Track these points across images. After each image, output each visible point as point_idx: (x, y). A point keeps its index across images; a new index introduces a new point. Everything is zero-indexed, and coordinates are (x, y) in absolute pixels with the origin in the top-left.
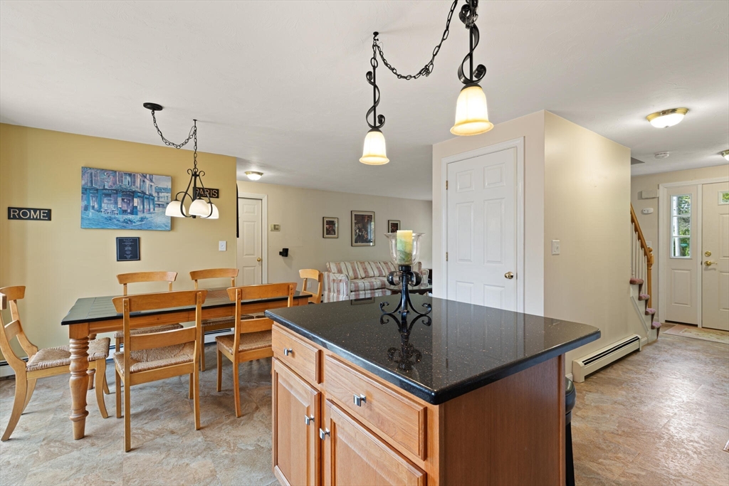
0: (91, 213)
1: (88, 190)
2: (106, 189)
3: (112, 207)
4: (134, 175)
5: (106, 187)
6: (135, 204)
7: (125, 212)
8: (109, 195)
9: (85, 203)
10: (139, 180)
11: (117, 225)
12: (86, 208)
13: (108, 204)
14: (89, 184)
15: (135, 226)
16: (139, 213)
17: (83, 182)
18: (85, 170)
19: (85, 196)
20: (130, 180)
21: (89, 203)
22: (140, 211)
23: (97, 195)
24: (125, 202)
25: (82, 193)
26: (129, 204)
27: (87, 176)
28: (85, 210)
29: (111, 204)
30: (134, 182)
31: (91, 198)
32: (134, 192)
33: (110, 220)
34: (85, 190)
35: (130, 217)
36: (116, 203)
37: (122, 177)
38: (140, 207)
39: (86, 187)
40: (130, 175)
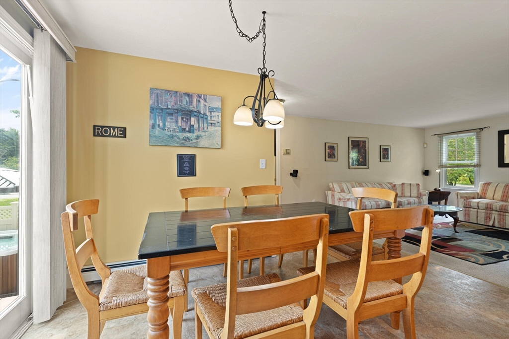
0: (157, 131)
1: (155, 110)
2: (169, 109)
3: (174, 125)
4: (192, 95)
5: (169, 107)
6: (192, 123)
7: (184, 130)
8: (171, 114)
9: (153, 121)
10: (195, 100)
11: (177, 142)
12: (153, 127)
13: (171, 122)
14: (156, 104)
15: (192, 143)
16: (195, 131)
17: (151, 102)
18: (152, 90)
19: (152, 115)
20: (188, 100)
21: (155, 121)
22: (196, 130)
23: (161, 114)
24: (183, 121)
25: (151, 112)
26: (187, 122)
27: (154, 96)
28: (152, 128)
29: (173, 122)
30: (192, 102)
31: (157, 117)
32: (191, 111)
33: (172, 137)
34: (152, 110)
35: (188, 135)
36: (177, 122)
37: (182, 97)
38: (196, 126)
39: (153, 106)
40: (188, 95)
